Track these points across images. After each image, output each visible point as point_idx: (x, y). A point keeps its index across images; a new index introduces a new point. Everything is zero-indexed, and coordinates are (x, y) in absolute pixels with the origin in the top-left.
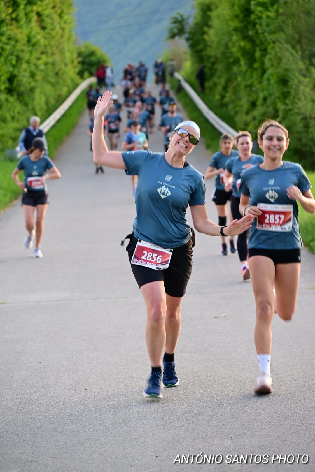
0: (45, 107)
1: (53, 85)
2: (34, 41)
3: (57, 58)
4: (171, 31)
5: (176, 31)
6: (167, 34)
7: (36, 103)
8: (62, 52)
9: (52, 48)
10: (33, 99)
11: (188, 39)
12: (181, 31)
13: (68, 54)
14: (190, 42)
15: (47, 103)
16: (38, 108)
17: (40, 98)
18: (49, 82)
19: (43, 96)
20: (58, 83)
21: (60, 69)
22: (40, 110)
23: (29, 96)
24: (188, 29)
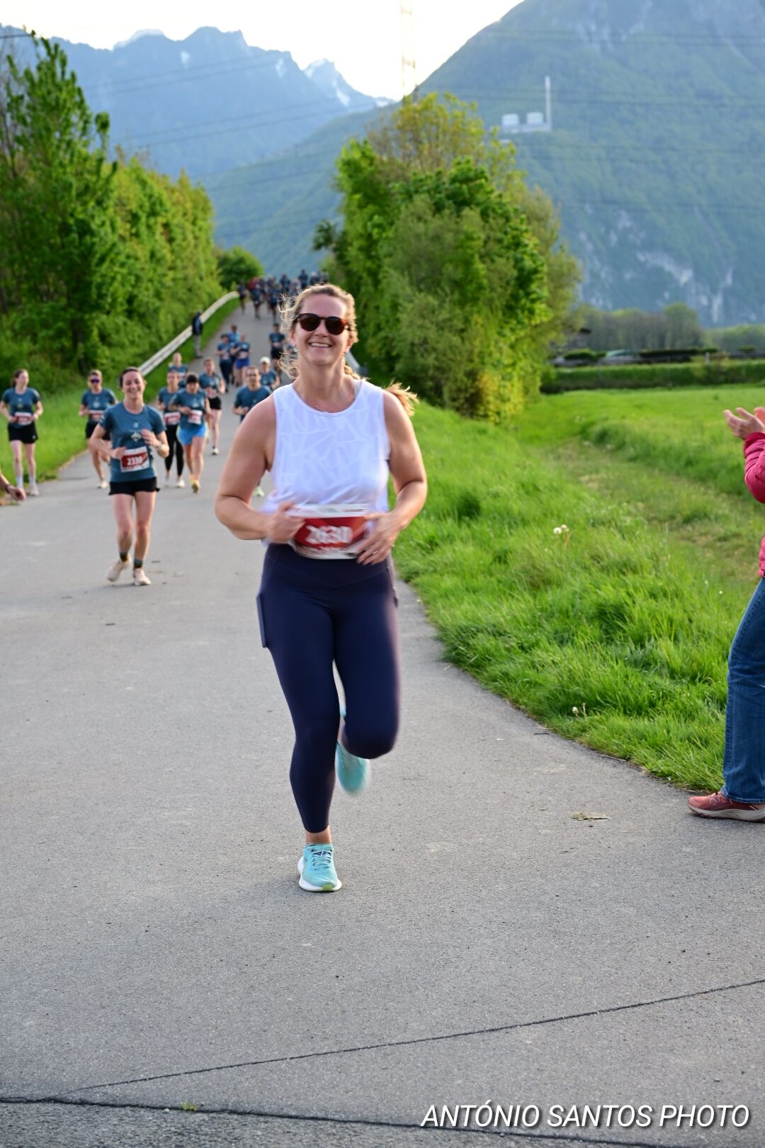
0: (171, 328)
1: (184, 303)
2: (159, 255)
3: (191, 271)
4: (316, 240)
5: (322, 240)
6: (311, 245)
7: (160, 325)
8: (196, 265)
9: (182, 261)
10: (157, 321)
11: (335, 250)
12: (328, 241)
13: (203, 266)
14: (338, 253)
15: (175, 323)
16: (163, 330)
17: (166, 319)
18: (180, 300)
19: (169, 316)
20: (190, 300)
21: (194, 284)
22: (167, 332)
23: (153, 317)
24: (335, 239)
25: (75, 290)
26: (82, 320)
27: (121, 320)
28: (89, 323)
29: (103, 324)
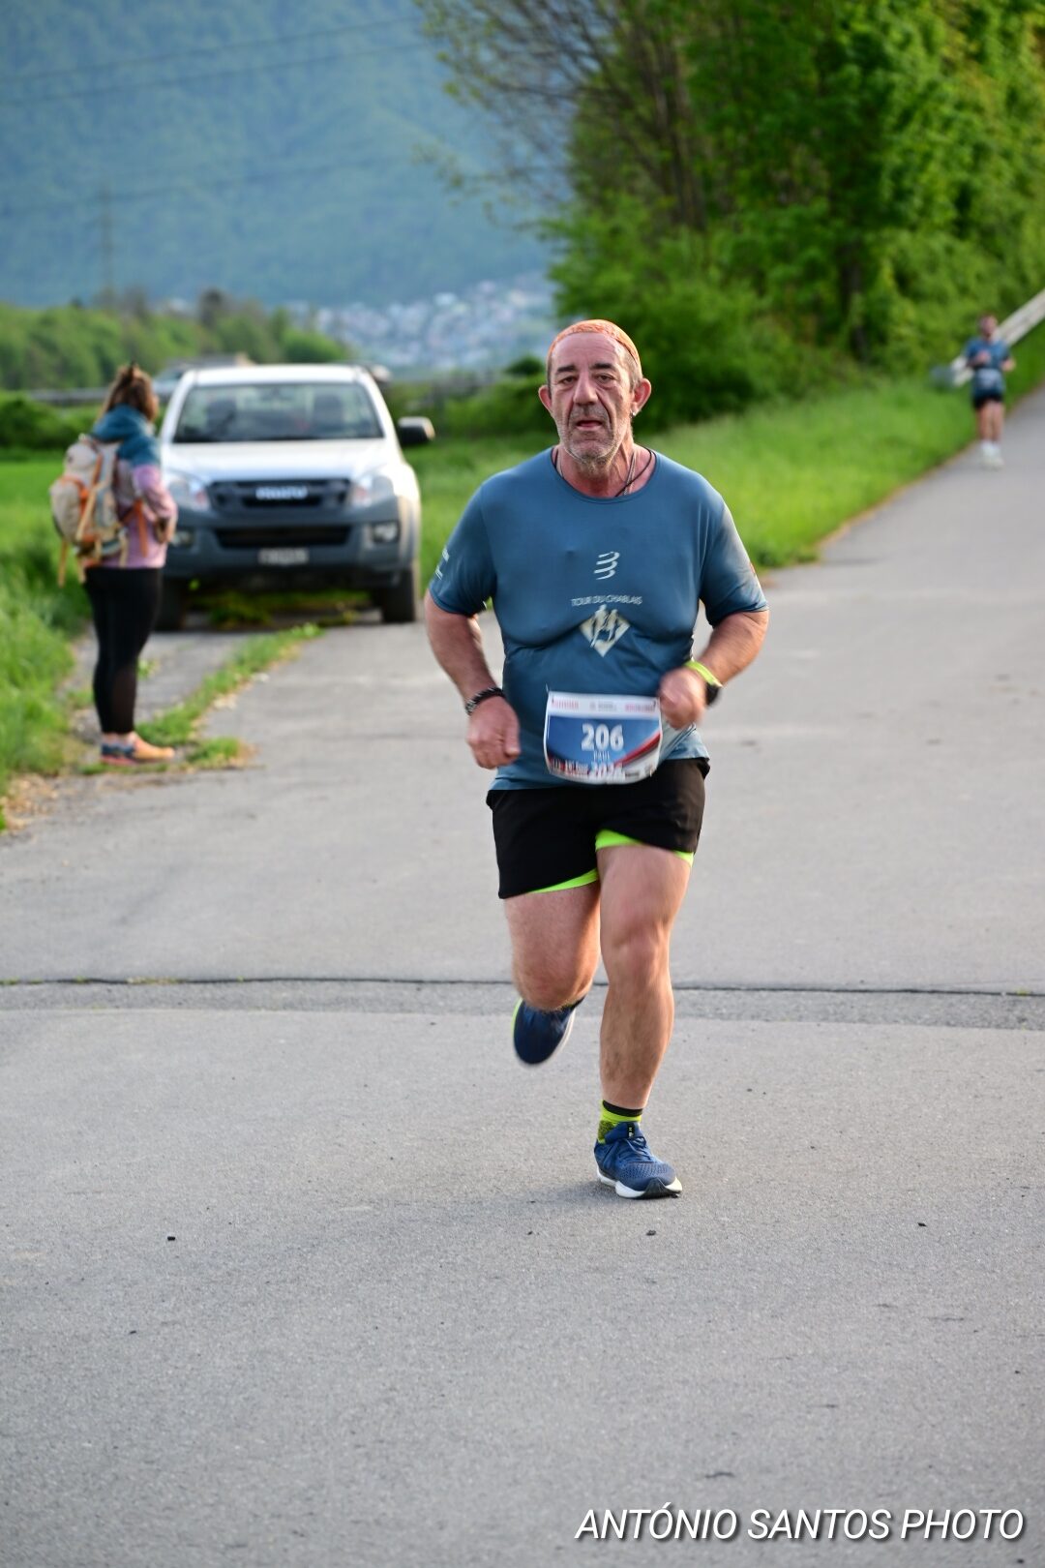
23: (1009, 235)
25: (848, 183)
26: (860, 245)
27: (940, 241)
28: (875, 251)
29: (902, 251)
